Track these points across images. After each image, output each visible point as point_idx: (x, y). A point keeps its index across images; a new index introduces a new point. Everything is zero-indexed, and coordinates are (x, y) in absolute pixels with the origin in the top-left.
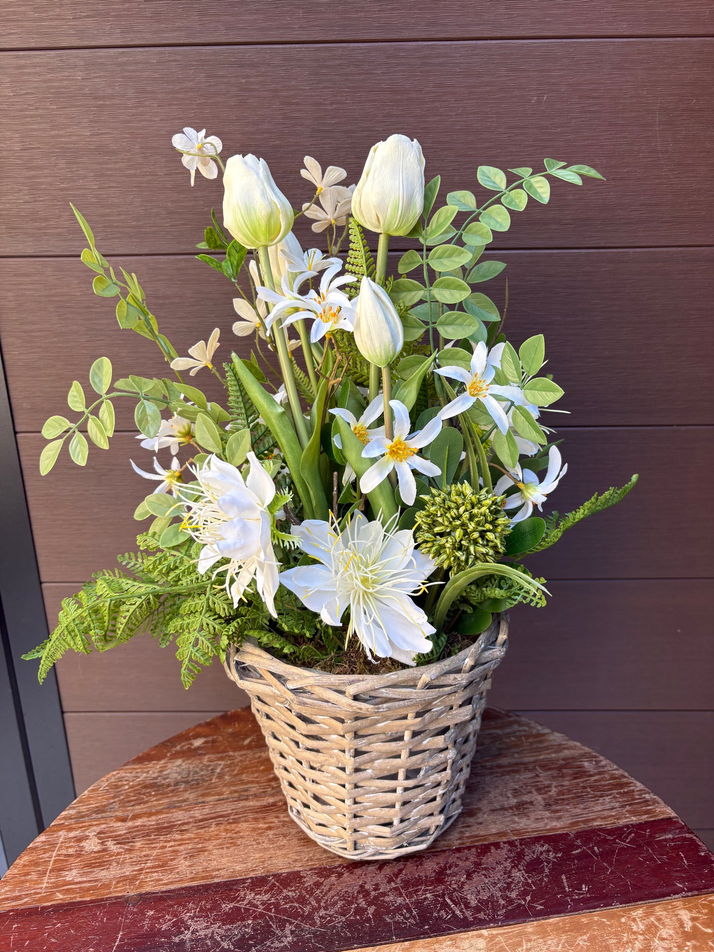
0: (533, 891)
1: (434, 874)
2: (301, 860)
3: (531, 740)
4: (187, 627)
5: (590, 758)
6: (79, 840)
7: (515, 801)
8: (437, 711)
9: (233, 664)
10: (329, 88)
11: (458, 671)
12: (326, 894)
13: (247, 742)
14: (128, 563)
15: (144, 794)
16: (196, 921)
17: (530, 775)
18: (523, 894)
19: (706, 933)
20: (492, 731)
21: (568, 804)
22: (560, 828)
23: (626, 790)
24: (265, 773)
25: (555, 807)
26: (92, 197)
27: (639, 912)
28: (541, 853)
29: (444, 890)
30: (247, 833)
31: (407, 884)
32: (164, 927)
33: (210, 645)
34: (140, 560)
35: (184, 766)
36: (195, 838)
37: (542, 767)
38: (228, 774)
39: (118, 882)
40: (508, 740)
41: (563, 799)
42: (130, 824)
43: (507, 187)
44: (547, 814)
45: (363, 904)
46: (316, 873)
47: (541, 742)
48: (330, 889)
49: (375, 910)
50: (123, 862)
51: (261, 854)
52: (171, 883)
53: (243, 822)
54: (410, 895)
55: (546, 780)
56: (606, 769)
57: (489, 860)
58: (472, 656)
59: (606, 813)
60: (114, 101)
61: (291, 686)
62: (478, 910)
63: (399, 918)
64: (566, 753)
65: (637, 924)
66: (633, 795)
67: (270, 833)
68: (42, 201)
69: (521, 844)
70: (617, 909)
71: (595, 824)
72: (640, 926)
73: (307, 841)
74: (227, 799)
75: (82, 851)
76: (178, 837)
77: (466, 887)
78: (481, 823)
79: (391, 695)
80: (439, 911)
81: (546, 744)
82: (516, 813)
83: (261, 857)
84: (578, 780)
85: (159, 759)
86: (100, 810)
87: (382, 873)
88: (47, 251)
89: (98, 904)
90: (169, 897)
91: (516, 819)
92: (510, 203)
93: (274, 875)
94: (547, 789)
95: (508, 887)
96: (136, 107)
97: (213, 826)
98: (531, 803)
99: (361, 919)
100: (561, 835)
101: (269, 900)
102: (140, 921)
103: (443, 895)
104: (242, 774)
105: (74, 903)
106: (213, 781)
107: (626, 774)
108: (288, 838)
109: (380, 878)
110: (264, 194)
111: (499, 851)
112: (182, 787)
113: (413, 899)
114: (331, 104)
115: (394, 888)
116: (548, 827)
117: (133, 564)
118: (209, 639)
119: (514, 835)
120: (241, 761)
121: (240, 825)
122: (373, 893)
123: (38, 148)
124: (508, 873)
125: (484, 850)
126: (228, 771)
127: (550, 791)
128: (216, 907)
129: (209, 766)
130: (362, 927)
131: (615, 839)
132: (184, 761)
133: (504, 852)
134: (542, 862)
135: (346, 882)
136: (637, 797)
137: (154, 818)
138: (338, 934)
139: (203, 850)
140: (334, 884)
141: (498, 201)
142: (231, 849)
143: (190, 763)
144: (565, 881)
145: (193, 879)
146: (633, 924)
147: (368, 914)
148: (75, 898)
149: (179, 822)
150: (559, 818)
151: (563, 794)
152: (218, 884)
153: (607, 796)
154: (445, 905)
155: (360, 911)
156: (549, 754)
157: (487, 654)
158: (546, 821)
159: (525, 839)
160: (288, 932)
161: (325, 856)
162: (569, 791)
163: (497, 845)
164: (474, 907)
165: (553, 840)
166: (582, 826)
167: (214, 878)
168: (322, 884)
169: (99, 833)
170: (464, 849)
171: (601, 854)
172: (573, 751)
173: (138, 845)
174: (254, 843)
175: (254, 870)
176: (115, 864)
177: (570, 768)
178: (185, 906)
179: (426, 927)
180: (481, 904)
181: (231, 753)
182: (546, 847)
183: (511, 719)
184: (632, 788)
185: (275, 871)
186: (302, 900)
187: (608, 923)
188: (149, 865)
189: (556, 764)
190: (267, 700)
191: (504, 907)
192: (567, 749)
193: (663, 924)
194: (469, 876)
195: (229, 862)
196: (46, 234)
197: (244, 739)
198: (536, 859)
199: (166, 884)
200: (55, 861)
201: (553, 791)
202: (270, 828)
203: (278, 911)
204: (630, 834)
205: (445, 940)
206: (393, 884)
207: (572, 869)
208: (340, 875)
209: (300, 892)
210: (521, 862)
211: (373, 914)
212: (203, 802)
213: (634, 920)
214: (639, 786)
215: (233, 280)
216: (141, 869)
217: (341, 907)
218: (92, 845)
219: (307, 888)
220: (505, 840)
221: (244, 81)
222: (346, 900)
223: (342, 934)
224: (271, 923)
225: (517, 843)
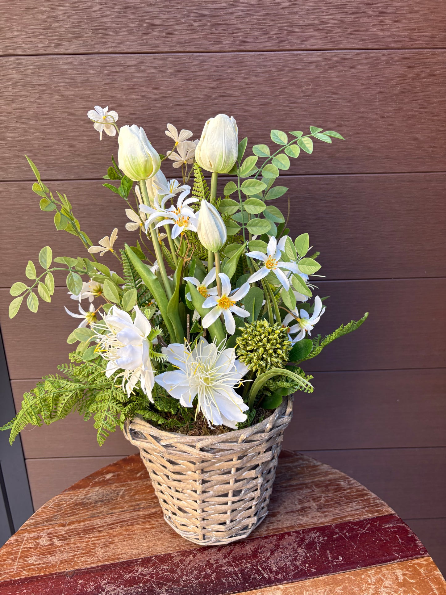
0: (310, 561)
1: (251, 553)
2: (172, 547)
3: (310, 469)
4: (100, 409)
5: (344, 479)
6: (37, 538)
7: (300, 506)
8: (251, 456)
9: (128, 430)
10: (182, 80)
11: (263, 431)
12: (187, 566)
13: (138, 475)
14: (64, 370)
15: (76, 509)
16: (109, 586)
17: (309, 491)
18: (304, 563)
19: (411, 583)
20: (286, 465)
21: (331, 508)
22: (326, 522)
23: (365, 498)
24: (150, 494)
25: (323, 510)
26: (39, 145)
27: (373, 571)
28: (315, 538)
29: (257, 562)
30: (139, 531)
31: (235, 559)
32: (89, 590)
33: (114, 420)
34: (71, 368)
35: (100, 491)
36: (107, 535)
37: (316, 485)
38: (127, 495)
39: (61, 564)
40: (296, 470)
41: (328, 505)
42: (67, 528)
43: (288, 143)
44: (319, 514)
45: (209, 572)
46: (181, 554)
47: (316, 470)
48: (189, 564)
49: (216, 575)
50: (64, 551)
51: (148, 544)
52: (93, 563)
53: (136, 524)
54: (237, 566)
55: (318, 493)
56: (354, 486)
57: (284, 543)
58: (270, 422)
59: (353, 512)
60: (51, 88)
61: (163, 443)
62: (277, 573)
63: (230, 580)
64: (330, 477)
65: (371, 579)
66: (370, 501)
67: (153, 530)
68: (7, 147)
69: (303, 533)
70: (359, 570)
71: (347, 519)
72: (372, 580)
73: (175, 535)
74: (127, 510)
75: (38, 545)
76: (97, 535)
77: (270, 560)
78: (279, 521)
79: (223, 448)
80: (254, 575)
81: (318, 472)
82: (301, 514)
83: (147, 546)
84: (337, 493)
85: (85, 487)
86: (49, 520)
87: (220, 553)
88: (11, 178)
89: (49, 577)
90: (92, 572)
91: (300, 517)
92: (289, 153)
93: (156, 557)
94: (319, 499)
95: (295, 559)
96: (64, 91)
97: (118, 527)
98: (309, 507)
99: (208, 581)
100: (327, 526)
101: (152, 571)
102: (75, 586)
103: (257, 565)
104: (136, 495)
105: (34, 577)
106: (118, 500)
107: (366, 488)
108: (164, 534)
109: (219, 556)
110: (142, 149)
111: (290, 537)
112: (100, 503)
113: (239, 568)
114: (184, 89)
115: (228, 562)
116: (319, 522)
117: (67, 370)
118: (114, 416)
119: (299, 527)
120: (135, 487)
121: (134, 527)
122: (215, 565)
123: (5, 115)
124: (295, 551)
125: (281, 537)
126: (127, 494)
127: (320, 500)
128: (120, 577)
129: (116, 490)
130: (208, 586)
131: (359, 528)
132: (100, 488)
133: (293, 538)
134: (316, 543)
135: (198, 559)
136: (372, 502)
137: (82, 524)
138: (194, 590)
139: (112, 543)
140: (192, 561)
141: (283, 152)
142: (130, 541)
143: (104, 489)
144: (329, 554)
145: (106, 560)
146: (369, 579)
147: (212, 578)
148: (35, 574)
149: (98, 526)
150: (326, 516)
151: (328, 502)
152: (121, 563)
153: (354, 502)
154: (258, 571)
155: (207, 576)
156: (320, 477)
157: (280, 420)
158: (318, 518)
159: (305, 529)
160: (164, 590)
161: (186, 543)
162: (332, 500)
163: (289, 534)
164: (275, 572)
165: (322, 530)
166: (339, 521)
167: (119, 559)
168: (184, 560)
169: (48, 534)
170: (269, 536)
171: (350, 537)
172: (334, 476)
173: (73, 540)
174: (143, 537)
175: (143, 554)
176: (59, 553)
177: (333, 486)
178: (101, 577)
179: (247, 585)
180: (279, 569)
181: (129, 482)
182: (318, 534)
183: (298, 457)
184: (369, 497)
185: (156, 553)
186: (172, 571)
187: (354, 579)
188: (79, 552)
189: (324, 483)
190: (149, 451)
191: (293, 571)
192: (331, 474)
193: (386, 578)
194: (272, 553)
195: (128, 549)
196: (10, 168)
197: (137, 473)
198: (312, 541)
199: (90, 564)
200: (22, 552)
201: (323, 500)
202: (153, 528)
203: (158, 578)
204: (367, 524)
205: (258, 592)
206: (227, 559)
207: (333, 547)
208: (195, 555)
209: (171, 566)
210: (303, 543)
211: (215, 578)
212: (112, 513)
213: (369, 576)
214: (373, 495)
215: (125, 199)
216: (75, 555)
217: (196, 574)
218: (44, 541)
219: (175, 563)
220: (294, 530)
221: (130, 75)
222: (198, 570)
223: (197, 591)
224: (154, 585)
225: (301, 532)
